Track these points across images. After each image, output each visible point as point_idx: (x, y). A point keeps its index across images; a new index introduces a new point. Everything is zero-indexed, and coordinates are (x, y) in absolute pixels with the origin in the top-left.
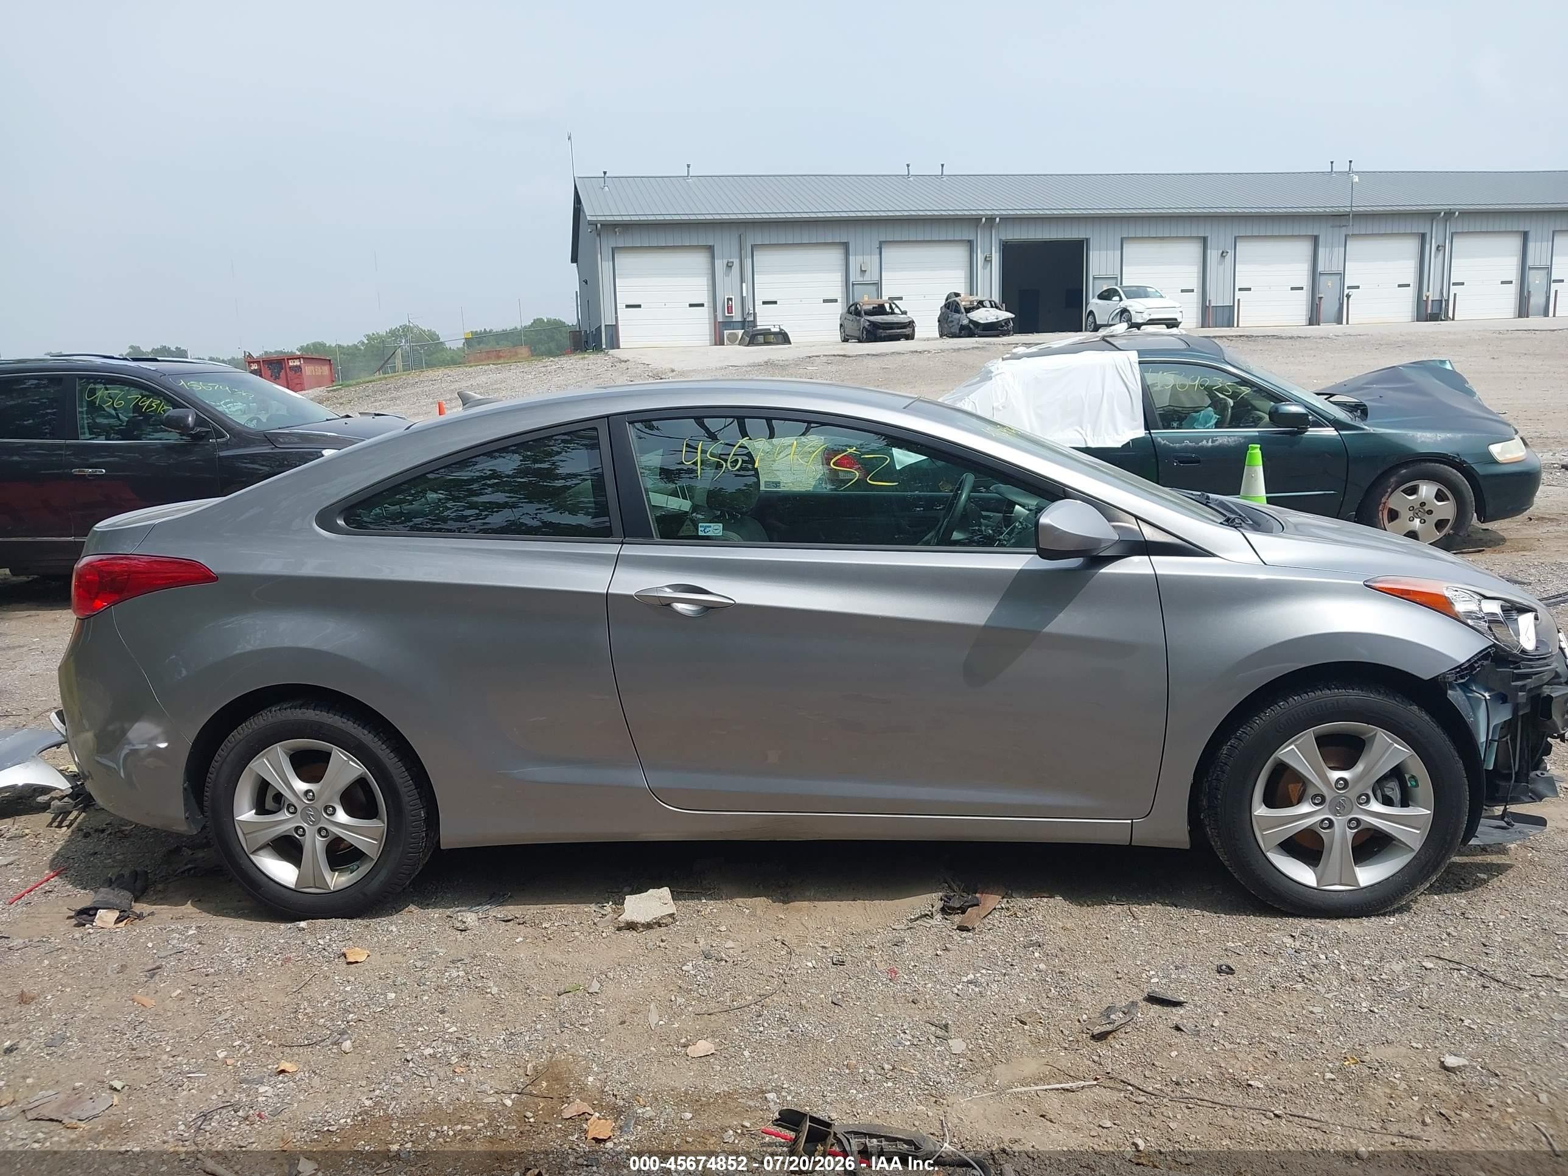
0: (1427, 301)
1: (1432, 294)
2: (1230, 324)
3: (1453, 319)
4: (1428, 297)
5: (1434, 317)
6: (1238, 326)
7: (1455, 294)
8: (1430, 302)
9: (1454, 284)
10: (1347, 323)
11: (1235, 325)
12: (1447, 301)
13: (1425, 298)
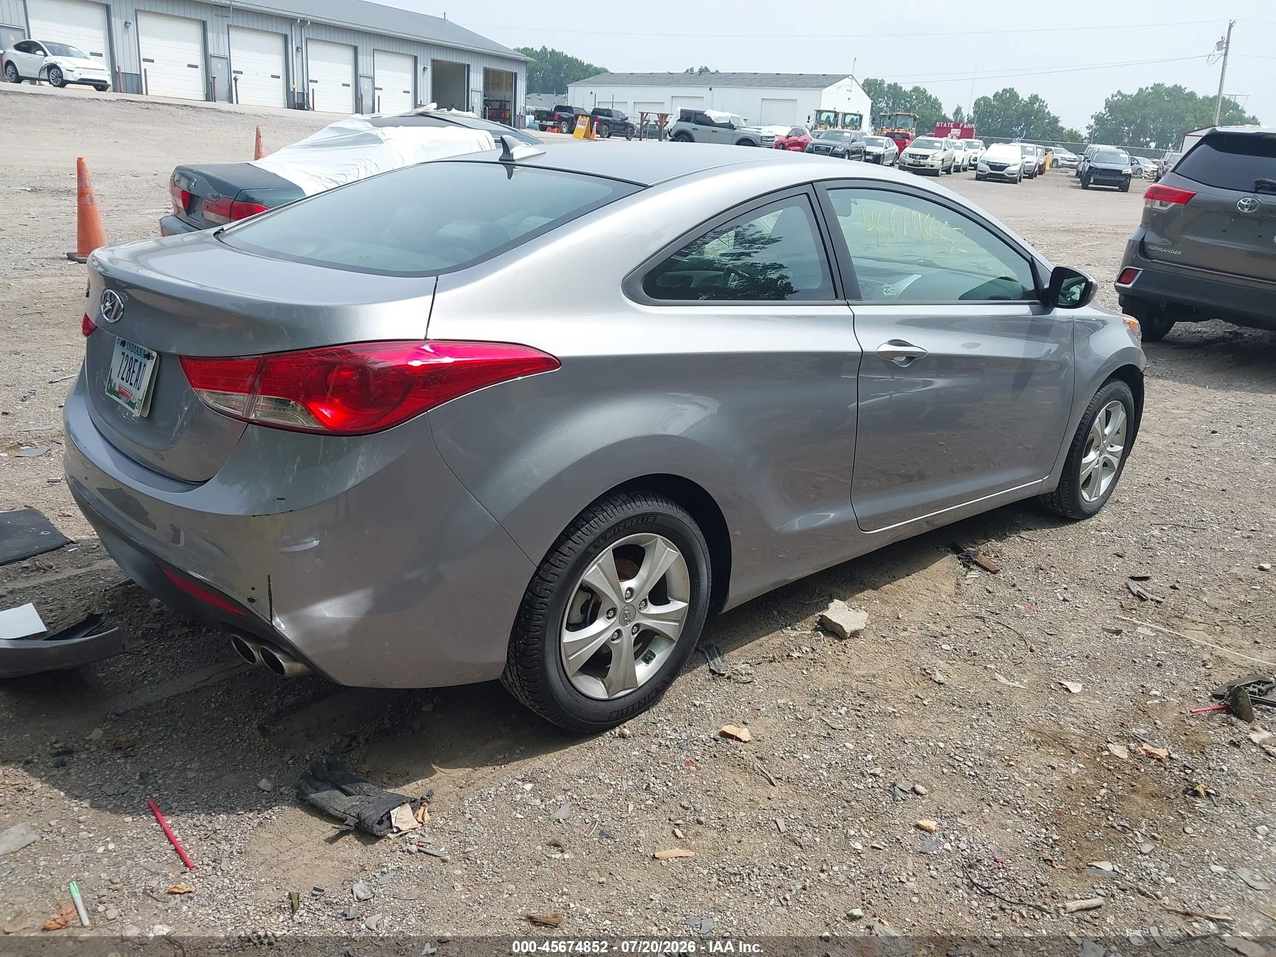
0: (293, 92)
1: (297, 87)
2: (139, 92)
3: (313, 110)
4: (294, 89)
5: (301, 106)
6: (147, 94)
7: (313, 90)
8: (296, 94)
9: (311, 81)
10: (237, 103)
11: (144, 92)
12: (308, 94)
13: (292, 90)
